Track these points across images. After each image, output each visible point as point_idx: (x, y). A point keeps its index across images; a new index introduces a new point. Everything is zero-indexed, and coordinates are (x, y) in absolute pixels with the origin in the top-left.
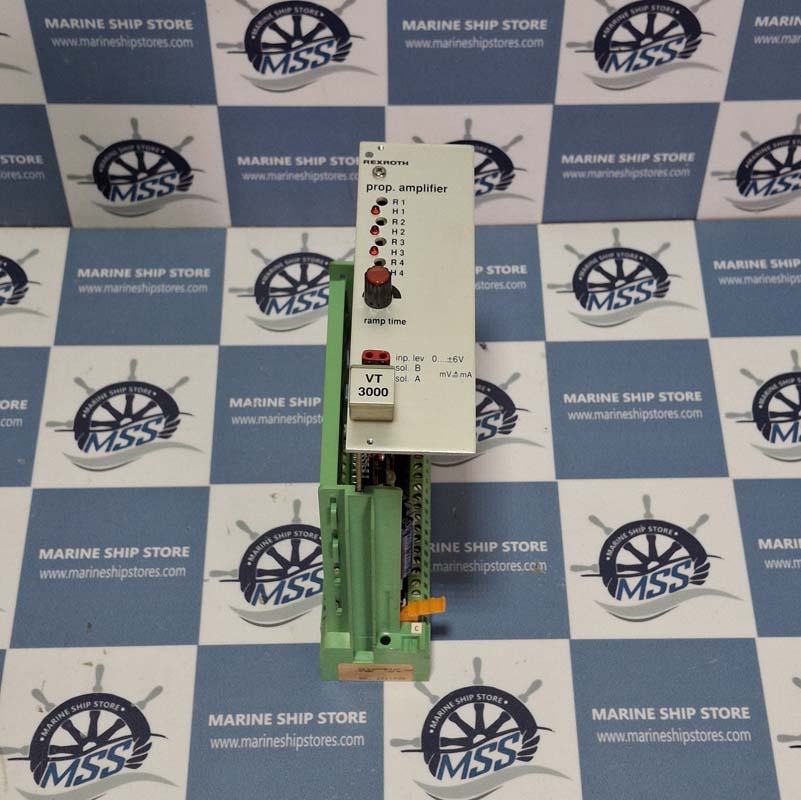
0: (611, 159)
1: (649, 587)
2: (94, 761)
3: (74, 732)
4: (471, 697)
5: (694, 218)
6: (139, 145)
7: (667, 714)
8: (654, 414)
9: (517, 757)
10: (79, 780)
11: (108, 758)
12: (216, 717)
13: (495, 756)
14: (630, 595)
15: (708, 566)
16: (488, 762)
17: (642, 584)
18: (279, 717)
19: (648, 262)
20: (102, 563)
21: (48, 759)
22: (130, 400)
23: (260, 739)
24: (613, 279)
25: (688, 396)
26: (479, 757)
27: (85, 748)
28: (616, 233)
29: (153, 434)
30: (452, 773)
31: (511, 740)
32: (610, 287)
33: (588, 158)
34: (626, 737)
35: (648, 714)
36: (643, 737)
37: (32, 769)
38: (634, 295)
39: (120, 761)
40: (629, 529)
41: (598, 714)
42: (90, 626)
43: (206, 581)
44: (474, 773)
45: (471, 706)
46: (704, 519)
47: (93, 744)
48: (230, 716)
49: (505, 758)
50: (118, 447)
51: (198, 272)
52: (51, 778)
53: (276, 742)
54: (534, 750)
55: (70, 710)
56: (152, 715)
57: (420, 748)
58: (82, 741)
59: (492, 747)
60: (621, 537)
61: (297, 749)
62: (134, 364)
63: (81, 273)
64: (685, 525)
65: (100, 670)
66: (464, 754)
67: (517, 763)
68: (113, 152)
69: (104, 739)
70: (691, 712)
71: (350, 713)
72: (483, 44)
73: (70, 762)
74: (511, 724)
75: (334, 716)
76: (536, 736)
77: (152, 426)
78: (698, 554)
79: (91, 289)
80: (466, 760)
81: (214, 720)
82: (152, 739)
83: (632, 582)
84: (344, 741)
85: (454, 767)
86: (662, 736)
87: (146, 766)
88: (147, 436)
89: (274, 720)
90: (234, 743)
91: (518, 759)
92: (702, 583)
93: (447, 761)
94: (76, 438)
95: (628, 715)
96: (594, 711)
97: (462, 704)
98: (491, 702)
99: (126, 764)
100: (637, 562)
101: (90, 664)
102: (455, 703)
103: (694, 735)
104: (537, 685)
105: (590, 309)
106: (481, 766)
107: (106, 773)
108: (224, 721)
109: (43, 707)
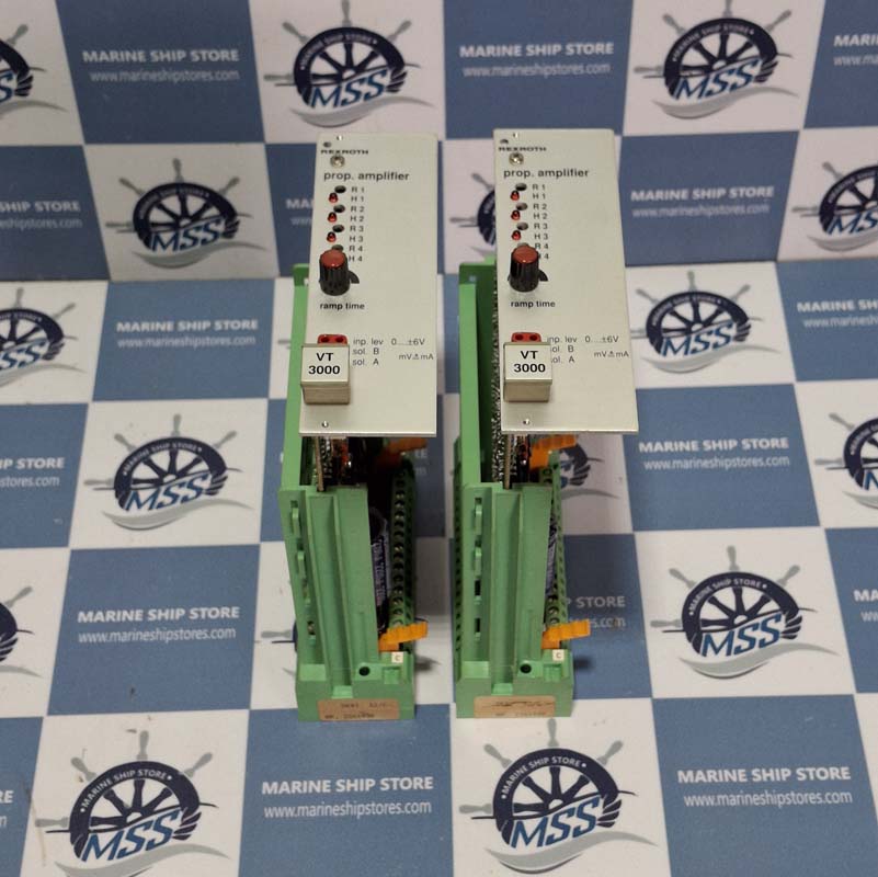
0: (683, 194)
1: (737, 642)
2: (139, 832)
3: (118, 803)
4: (546, 760)
5: (774, 259)
6: (181, 189)
7: (760, 775)
8: (737, 462)
9: (598, 822)
10: (123, 853)
11: (155, 829)
12: (270, 785)
13: (574, 822)
14: (717, 651)
15: (800, 620)
16: (566, 828)
17: (729, 639)
18: (338, 783)
19: (727, 305)
20: (145, 625)
21: (90, 831)
22: (173, 456)
23: (319, 807)
24: (689, 324)
25: (774, 443)
26: (556, 824)
27: (130, 819)
28: (691, 276)
29: (199, 491)
30: (527, 841)
31: (591, 805)
32: (687, 331)
33: (660, 195)
34: (716, 801)
35: (739, 776)
36: (734, 800)
37: (72, 842)
38: (713, 339)
39: (167, 832)
40: (714, 582)
41: (685, 777)
42: (133, 691)
43: (258, 642)
44: (551, 840)
45: (546, 770)
46: (794, 570)
47: (138, 815)
48: (285, 783)
49: (584, 824)
50: (161, 505)
51: (245, 324)
52: (92, 851)
53: (335, 810)
54: (616, 815)
55: (113, 780)
56: (201, 783)
57: (491, 815)
58: (126, 812)
59: (570, 813)
60: (705, 590)
61: (358, 817)
62: (177, 419)
63: (120, 327)
64: (774, 577)
65: (144, 737)
66: (539, 820)
67: (598, 829)
68: (154, 197)
69: (149, 810)
70: (785, 773)
71: (415, 779)
72: (546, 71)
73: (114, 834)
74: (590, 788)
75: (398, 782)
76: (617, 800)
77: (198, 483)
78: (789, 607)
79: (131, 343)
80: (542, 827)
81: (267, 788)
82: (201, 809)
83: (719, 638)
84: (409, 808)
85: (529, 834)
86: (755, 799)
87: (195, 837)
88: (192, 493)
89: (333, 786)
90: (290, 812)
91: (600, 825)
92: (794, 637)
93: (521, 828)
94: (117, 496)
95: (718, 777)
96: (681, 773)
97: (535, 769)
98: (568, 765)
99: (173, 835)
100: (723, 616)
101: (134, 731)
102: (528, 766)
103: (790, 797)
104: (617, 747)
105: (665, 354)
106: (558, 833)
107: (151, 845)
108: (279, 789)
109: (84, 777)
